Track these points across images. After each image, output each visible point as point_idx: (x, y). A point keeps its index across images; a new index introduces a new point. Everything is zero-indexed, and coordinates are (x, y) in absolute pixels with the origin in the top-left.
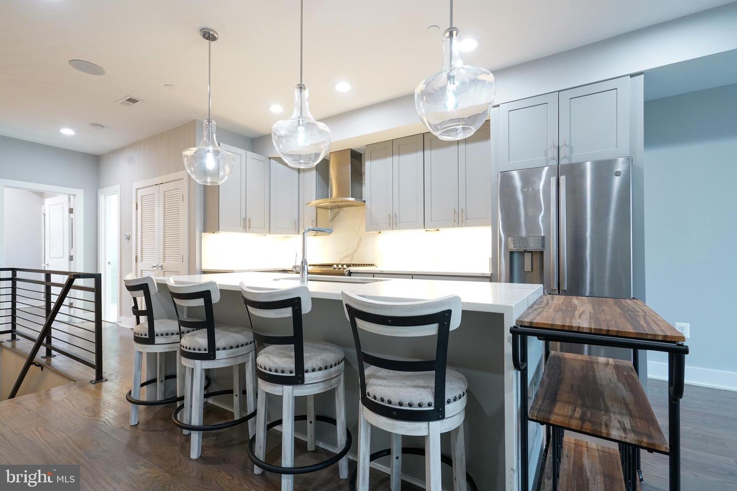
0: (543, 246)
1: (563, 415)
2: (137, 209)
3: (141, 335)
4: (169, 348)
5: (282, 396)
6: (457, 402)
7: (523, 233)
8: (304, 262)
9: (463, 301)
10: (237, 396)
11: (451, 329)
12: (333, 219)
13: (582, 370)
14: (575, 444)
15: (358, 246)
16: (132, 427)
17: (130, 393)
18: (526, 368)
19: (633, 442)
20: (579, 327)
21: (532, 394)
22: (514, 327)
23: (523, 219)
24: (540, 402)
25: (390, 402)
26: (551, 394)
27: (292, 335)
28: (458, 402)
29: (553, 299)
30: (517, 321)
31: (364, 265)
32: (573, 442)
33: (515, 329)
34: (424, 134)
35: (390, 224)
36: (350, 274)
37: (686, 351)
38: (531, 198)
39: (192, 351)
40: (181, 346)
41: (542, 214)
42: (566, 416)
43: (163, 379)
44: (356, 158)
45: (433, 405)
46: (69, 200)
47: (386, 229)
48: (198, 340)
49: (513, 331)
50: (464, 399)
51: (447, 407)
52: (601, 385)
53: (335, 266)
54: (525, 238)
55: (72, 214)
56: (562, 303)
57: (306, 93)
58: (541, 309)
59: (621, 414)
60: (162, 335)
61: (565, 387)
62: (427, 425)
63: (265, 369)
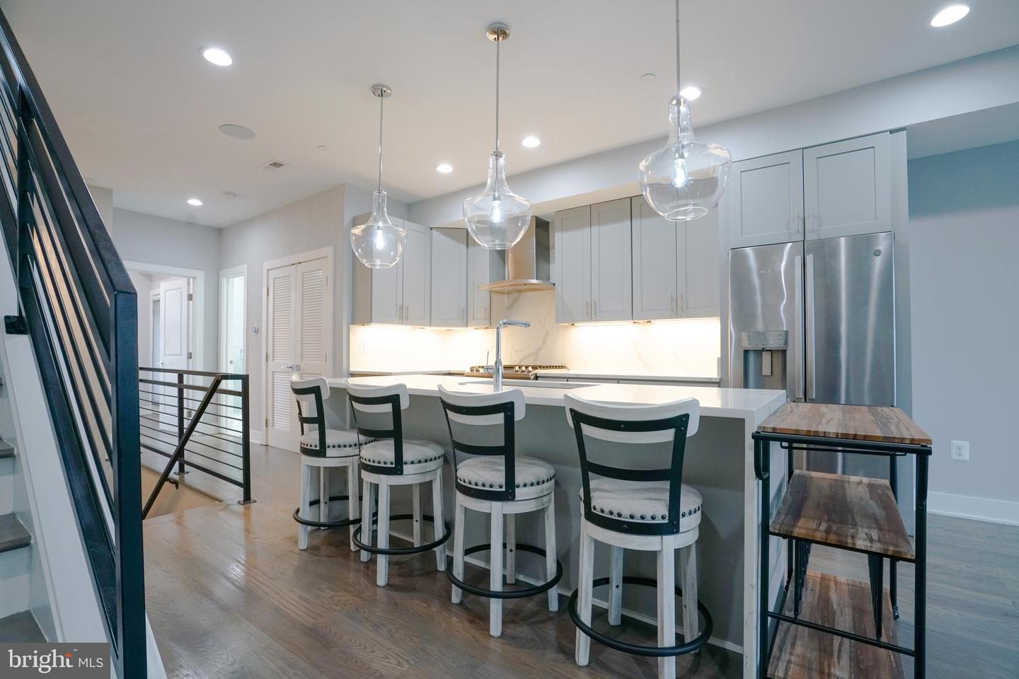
0: (786, 343)
1: (807, 529)
2: (268, 295)
3: (311, 446)
4: (341, 462)
5: (490, 514)
6: (691, 516)
7: (760, 327)
8: (498, 362)
9: (701, 405)
10: (417, 521)
11: (688, 435)
12: (510, 307)
13: (831, 489)
14: (821, 578)
15: (544, 342)
16: (303, 552)
17: (298, 511)
18: (768, 478)
19: (879, 551)
20: (825, 432)
21: (774, 512)
22: (757, 432)
23: (759, 309)
24: (782, 517)
25: (620, 515)
26: (796, 509)
27: (503, 444)
28: (693, 516)
29: (798, 407)
30: (759, 427)
31: (553, 367)
32: (820, 576)
33: (758, 434)
34: (631, 198)
35: (587, 314)
36: (537, 378)
37: (929, 452)
38: (770, 281)
39: (376, 464)
40: (360, 457)
41: (784, 302)
42: (811, 529)
43: (328, 500)
44: (542, 226)
45: (667, 518)
46: (189, 284)
47: (583, 321)
48: (382, 452)
49: (756, 437)
50: (699, 513)
51: (682, 520)
52: (850, 502)
53: (517, 368)
54: (763, 333)
55: (191, 302)
56: (808, 411)
57: (502, 161)
58: (785, 417)
59: (869, 528)
60: (334, 447)
61: (810, 505)
62: (660, 540)
63: (470, 483)
